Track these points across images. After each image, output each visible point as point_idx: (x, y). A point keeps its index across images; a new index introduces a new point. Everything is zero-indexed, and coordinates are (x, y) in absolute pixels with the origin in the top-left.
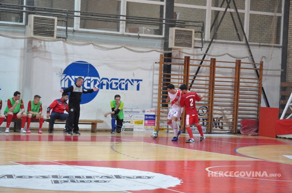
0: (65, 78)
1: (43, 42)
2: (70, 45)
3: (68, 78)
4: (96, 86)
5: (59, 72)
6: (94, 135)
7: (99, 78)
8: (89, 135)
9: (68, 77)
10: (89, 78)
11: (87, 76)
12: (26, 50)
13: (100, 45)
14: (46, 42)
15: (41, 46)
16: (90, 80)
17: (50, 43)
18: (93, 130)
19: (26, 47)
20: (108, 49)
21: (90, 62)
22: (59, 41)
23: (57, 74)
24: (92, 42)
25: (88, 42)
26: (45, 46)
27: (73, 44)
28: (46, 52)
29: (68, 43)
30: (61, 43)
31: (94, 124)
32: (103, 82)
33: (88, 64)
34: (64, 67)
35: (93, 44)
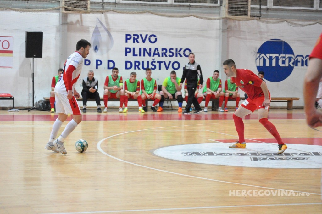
0: (259, 56)
1: (237, 22)
2: (264, 24)
3: (263, 57)
4: (291, 63)
5: (254, 51)
6: (290, 112)
7: (294, 55)
8: (285, 112)
9: (263, 55)
10: (283, 55)
11: (282, 54)
12: (221, 31)
13: (294, 22)
14: (240, 22)
15: (236, 25)
16: (284, 57)
17: (244, 22)
18: (290, 108)
19: (221, 27)
20: (302, 26)
21: (284, 39)
22: (252, 20)
23: (251, 53)
24: (286, 19)
25: (282, 19)
26: (239, 25)
27: (267, 22)
28: (241, 31)
29: (262, 21)
30: (255, 21)
31: (289, 101)
32: (297, 60)
33: (282, 42)
34: (259, 45)
35: (287, 21)
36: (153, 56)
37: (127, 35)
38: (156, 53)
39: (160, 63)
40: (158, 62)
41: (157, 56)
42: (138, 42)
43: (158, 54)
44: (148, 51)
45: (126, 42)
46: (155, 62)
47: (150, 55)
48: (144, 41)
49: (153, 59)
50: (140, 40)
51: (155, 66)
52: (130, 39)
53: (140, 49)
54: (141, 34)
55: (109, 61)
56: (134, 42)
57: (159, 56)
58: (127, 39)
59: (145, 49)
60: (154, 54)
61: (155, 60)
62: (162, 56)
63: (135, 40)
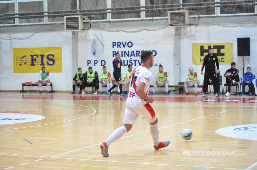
36: (131, 56)
37: (113, 43)
38: (133, 54)
39: (135, 61)
40: (134, 60)
41: (133, 56)
42: (120, 47)
43: (134, 55)
44: (127, 53)
45: (113, 47)
46: (132, 60)
47: (128, 56)
48: (124, 47)
49: (131, 58)
50: (122, 46)
51: (132, 63)
52: (115, 45)
53: (122, 52)
54: (122, 41)
55: (102, 61)
56: (118, 47)
57: (135, 56)
58: (113, 45)
59: (125, 52)
60: (131, 55)
61: (132, 59)
62: (137, 56)
63: (119, 46)
